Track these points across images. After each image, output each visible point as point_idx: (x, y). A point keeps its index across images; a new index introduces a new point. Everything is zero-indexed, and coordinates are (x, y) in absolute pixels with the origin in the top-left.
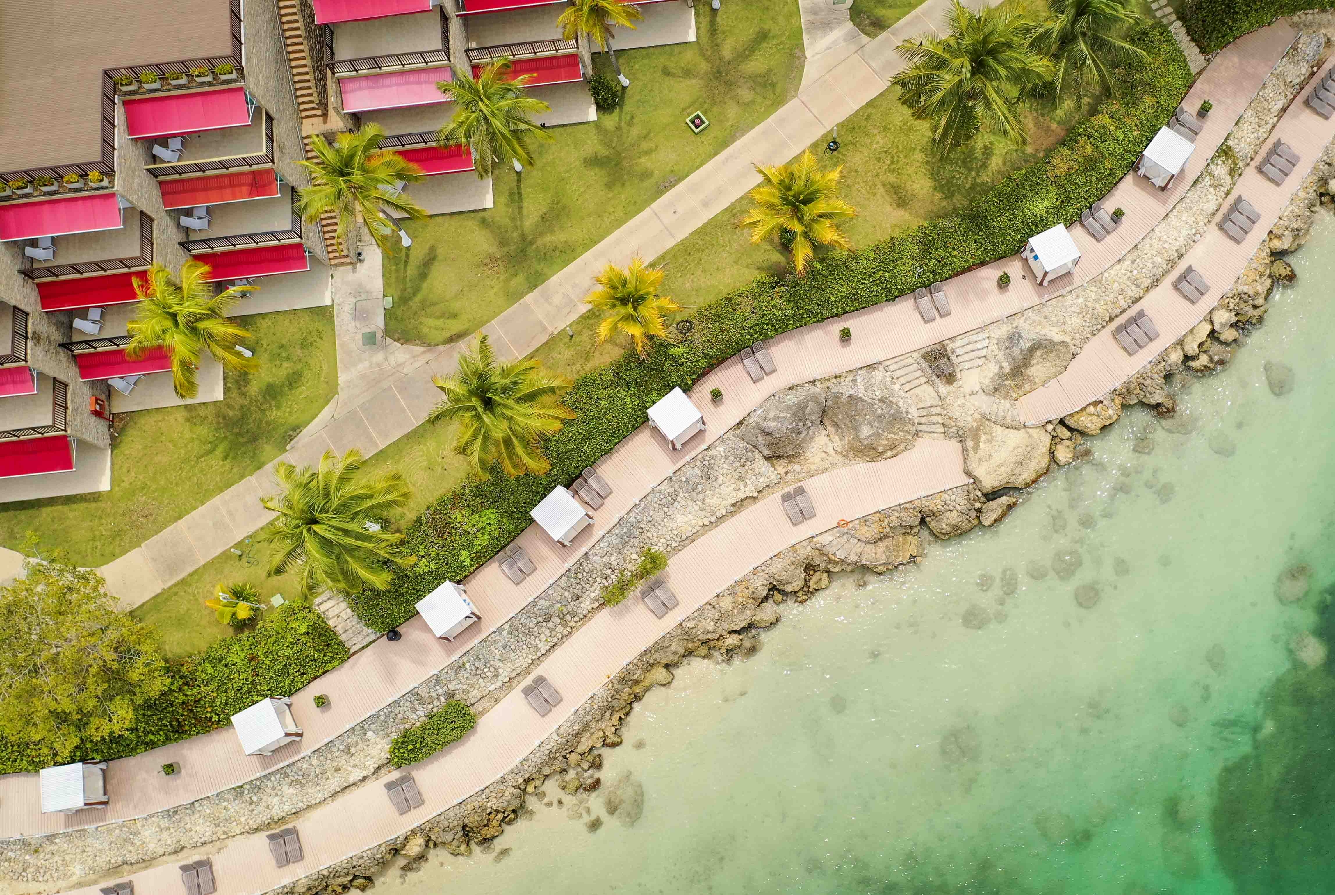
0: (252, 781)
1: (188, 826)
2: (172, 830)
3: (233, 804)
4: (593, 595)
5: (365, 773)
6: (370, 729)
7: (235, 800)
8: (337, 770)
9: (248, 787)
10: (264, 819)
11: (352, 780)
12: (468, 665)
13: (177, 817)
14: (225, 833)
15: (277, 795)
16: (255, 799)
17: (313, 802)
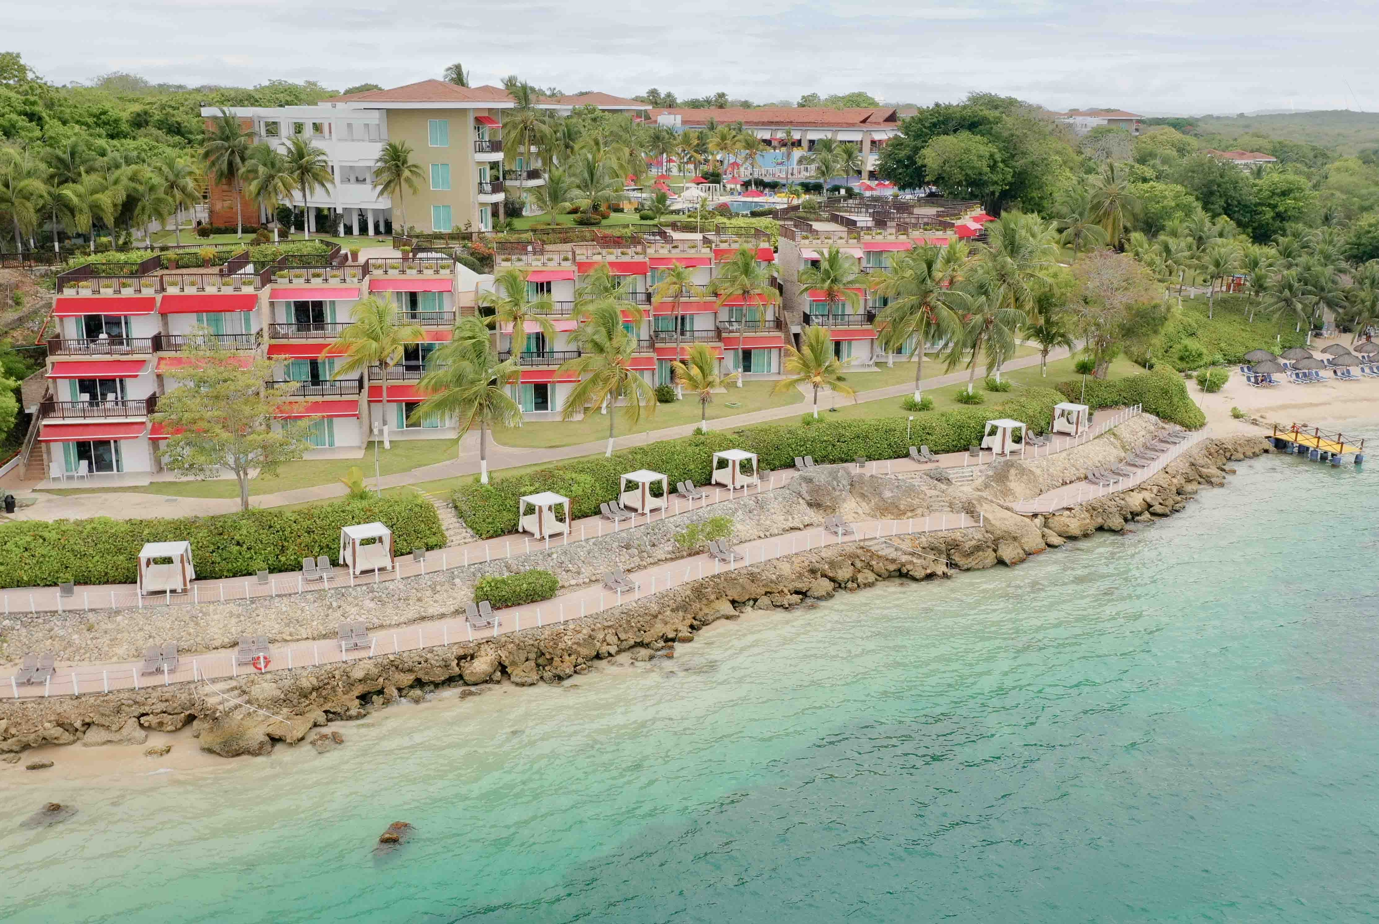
0: (337, 588)
1: (259, 618)
2: (242, 618)
3: (312, 607)
4: (666, 549)
5: (443, 610)
6: (458, 577)
7: (315, 601)
8: (419, 600)
9: (333, 592)
10: (337, 626)
11: (431, 611)
12: (555, 556)
13: (254, 606)
14: (291, 635)
15: (357, 605)
16: (335, 604)
17: (388, 622)
